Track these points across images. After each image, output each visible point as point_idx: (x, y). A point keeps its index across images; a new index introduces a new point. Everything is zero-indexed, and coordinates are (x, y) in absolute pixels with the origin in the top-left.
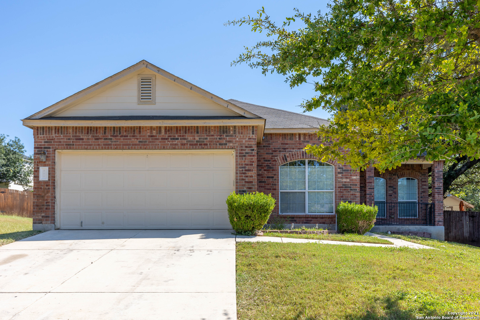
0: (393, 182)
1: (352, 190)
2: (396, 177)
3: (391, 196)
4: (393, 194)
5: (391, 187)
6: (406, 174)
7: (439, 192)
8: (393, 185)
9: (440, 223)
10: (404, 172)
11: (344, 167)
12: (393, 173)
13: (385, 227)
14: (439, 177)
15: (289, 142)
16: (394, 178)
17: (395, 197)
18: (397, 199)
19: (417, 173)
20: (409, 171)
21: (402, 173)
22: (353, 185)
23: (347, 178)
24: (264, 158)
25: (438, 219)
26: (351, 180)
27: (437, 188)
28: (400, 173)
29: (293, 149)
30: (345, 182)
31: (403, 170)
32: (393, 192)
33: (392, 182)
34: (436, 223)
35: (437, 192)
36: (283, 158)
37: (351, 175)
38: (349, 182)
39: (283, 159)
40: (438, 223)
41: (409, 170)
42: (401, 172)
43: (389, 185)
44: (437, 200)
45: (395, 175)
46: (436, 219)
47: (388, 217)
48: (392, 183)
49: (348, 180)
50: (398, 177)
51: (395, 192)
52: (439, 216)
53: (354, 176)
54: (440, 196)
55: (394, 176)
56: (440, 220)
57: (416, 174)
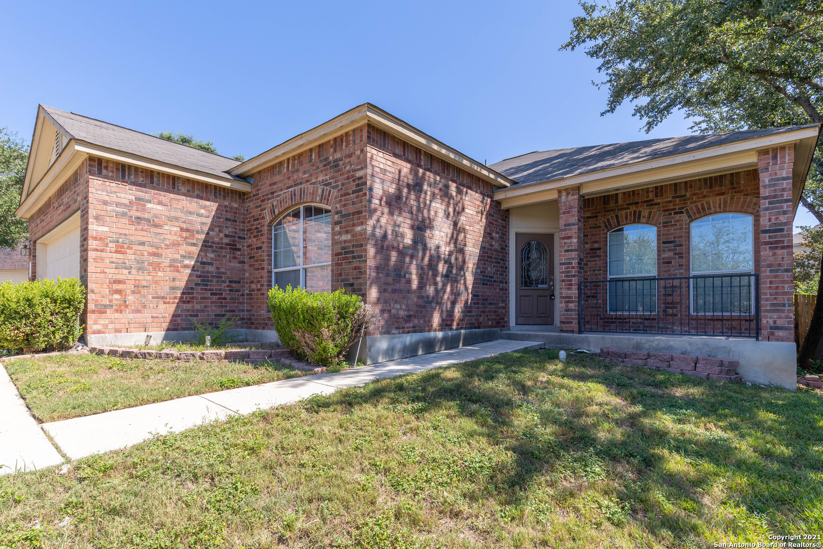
0: (675, 230)
1: (354, 257)
2: (685, 217)
3: (670, 262)
4: (675, 258)
5: (670, 242)
6: (715, 207)
7: (776, 242)
8: (675, 237)
9: (780, 333)
10: (708, 203)
11: (343, 209)
12: (675, 209)
13: (603, 338)
14: (775, 196)
15: (277, 178)
16: (678, 221)
17: (681, 265)
18: (688, 269)
19: (749, 198)
20: (722, 197)
21: (703, 205)
22: (357, 246)
23: (347, 232)
24: (253, 216)
25: (771, 322)
26: (353, 236)
27: (765, 232)
28: (697, 206)
29: (281, 190)
30: (345, 241)
31: (705, 196)
32: (675, 254)
33: (672, 231)
34: (764, 332)
35: (766, 243)
36: (271, 210)
37: (354, 225)
38: (350, 241)
39: (271, 213)
40: (772, 334)
41: (723, 194)
42: (699, 204)
43: (663, 239)
44: (770, 266)
45: (682, 213)
46: (764, 321)
47: (662, 313)
48: (670, 234)
49: (349, 237)
50: (689, 216)
51: (681, 253)
52: (778, 311)
53: (359, 225)
54: (779, 252)
55: (678, 216)
56: (780, 323)
57: (744, 202)
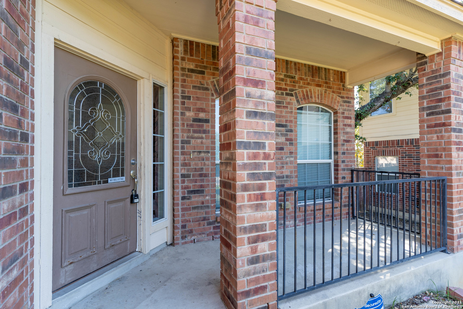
0: (287, 112)
2: (294, 101)
3: (283, 149)
4: (286, 144)
5: (282, 126)
6: (315, 97)
8: (286, 121)
10: (311, 91)
12: (286, 89)
16: (289, 103)
17: (291, 153)
18: (296, 158)
19: (335, 95)
20: (320, 89)
21: (307, 92)
28: (303, 91)
31: (308, 84)
32: (287, 140)
33: (284, 114)
41: (320, 86)
42: (304, 90)
44: (456, 168)
45: (292, 95)
48: (283, 117)
50: (298, 101)
51: (291, 140)
55: (289, 98)
57: (332, 98)
